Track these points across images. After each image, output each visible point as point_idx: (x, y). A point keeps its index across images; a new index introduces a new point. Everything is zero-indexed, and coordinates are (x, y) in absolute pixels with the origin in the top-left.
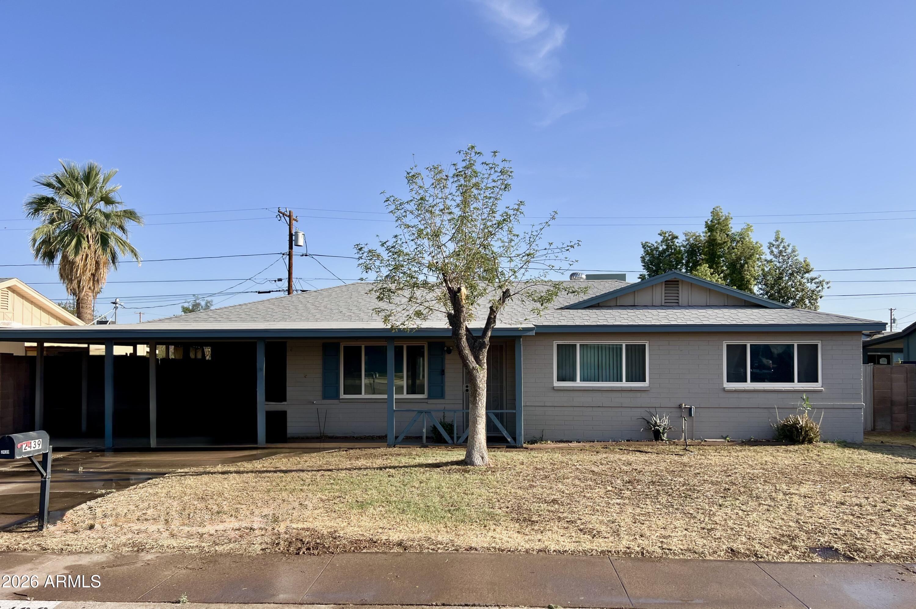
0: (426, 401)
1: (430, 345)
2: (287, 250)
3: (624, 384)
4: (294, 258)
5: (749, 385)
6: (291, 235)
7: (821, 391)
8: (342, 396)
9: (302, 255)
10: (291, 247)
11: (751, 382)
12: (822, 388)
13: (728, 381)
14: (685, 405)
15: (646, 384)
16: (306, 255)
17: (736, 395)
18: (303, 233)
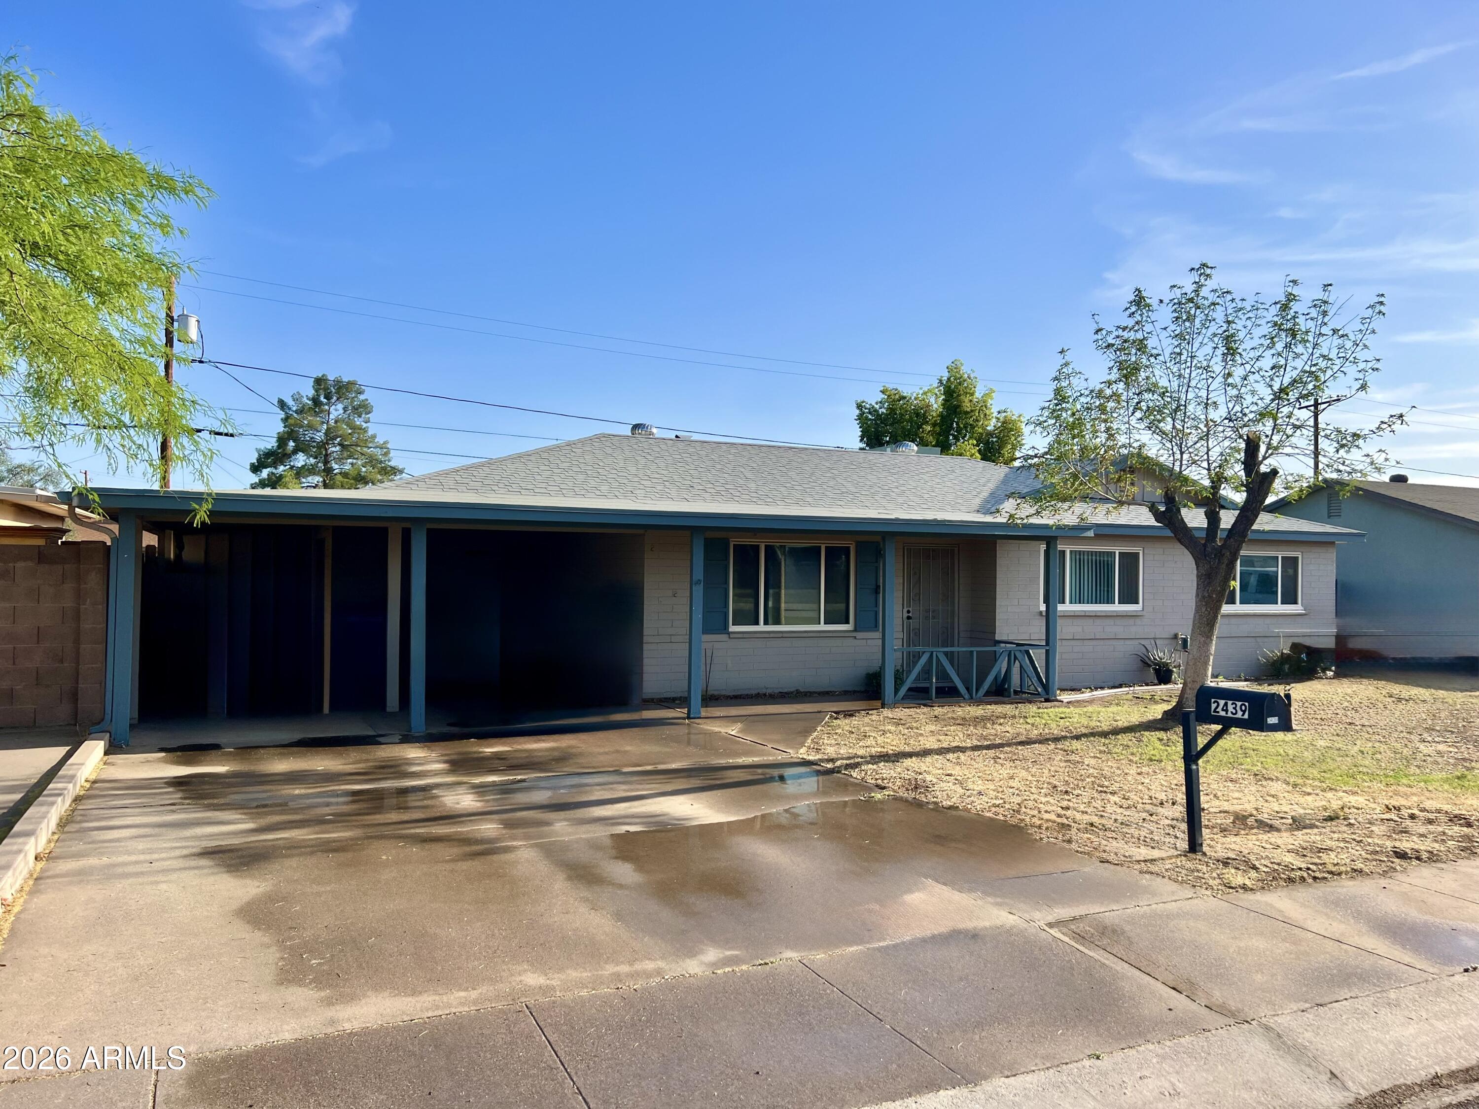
0: (854, 634)
1: (860, 546)
3: (1117, 607)
5: (1239, 608)
8: (733, 628)
9: (193, 361)
11: (1240, 604)
12: (1304, 612)
14: (1182, 635)
15: (1140, 607)
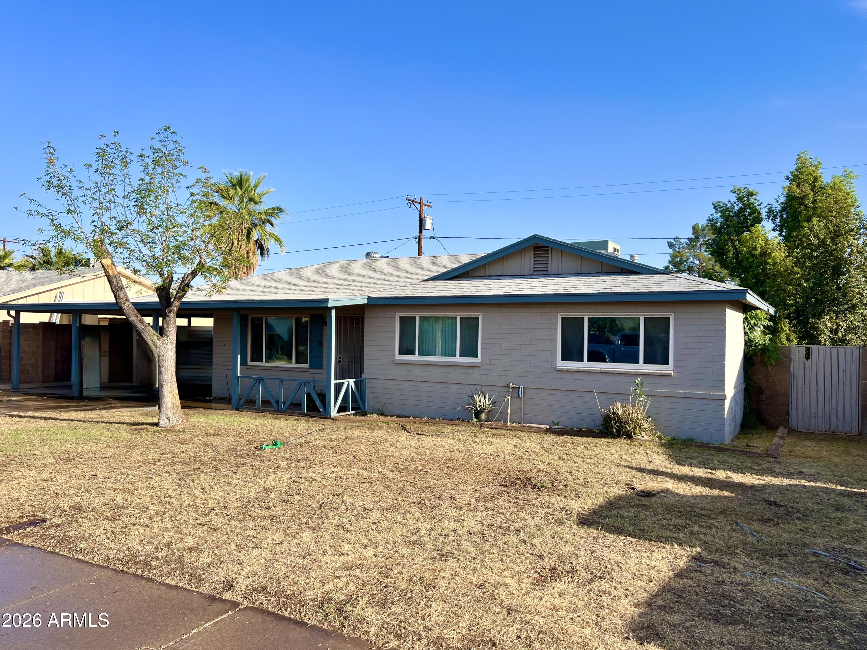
0: (307, 370)
1: (312, 317)
2: (417, 234)
3: (458, 359)
4: (424, 242)
5: (586, 365)
6: (421, 220)
7: (670, 376)
8: (250, 363)
9: (430, 238)
10: (421, 232)
11: (588, 361)
12: (672, 372)
13: (563, 359)
14: (513, 385)
15: (478, 360)
16: (434, 238)
17: (569, 376)
18: (431, 218)
